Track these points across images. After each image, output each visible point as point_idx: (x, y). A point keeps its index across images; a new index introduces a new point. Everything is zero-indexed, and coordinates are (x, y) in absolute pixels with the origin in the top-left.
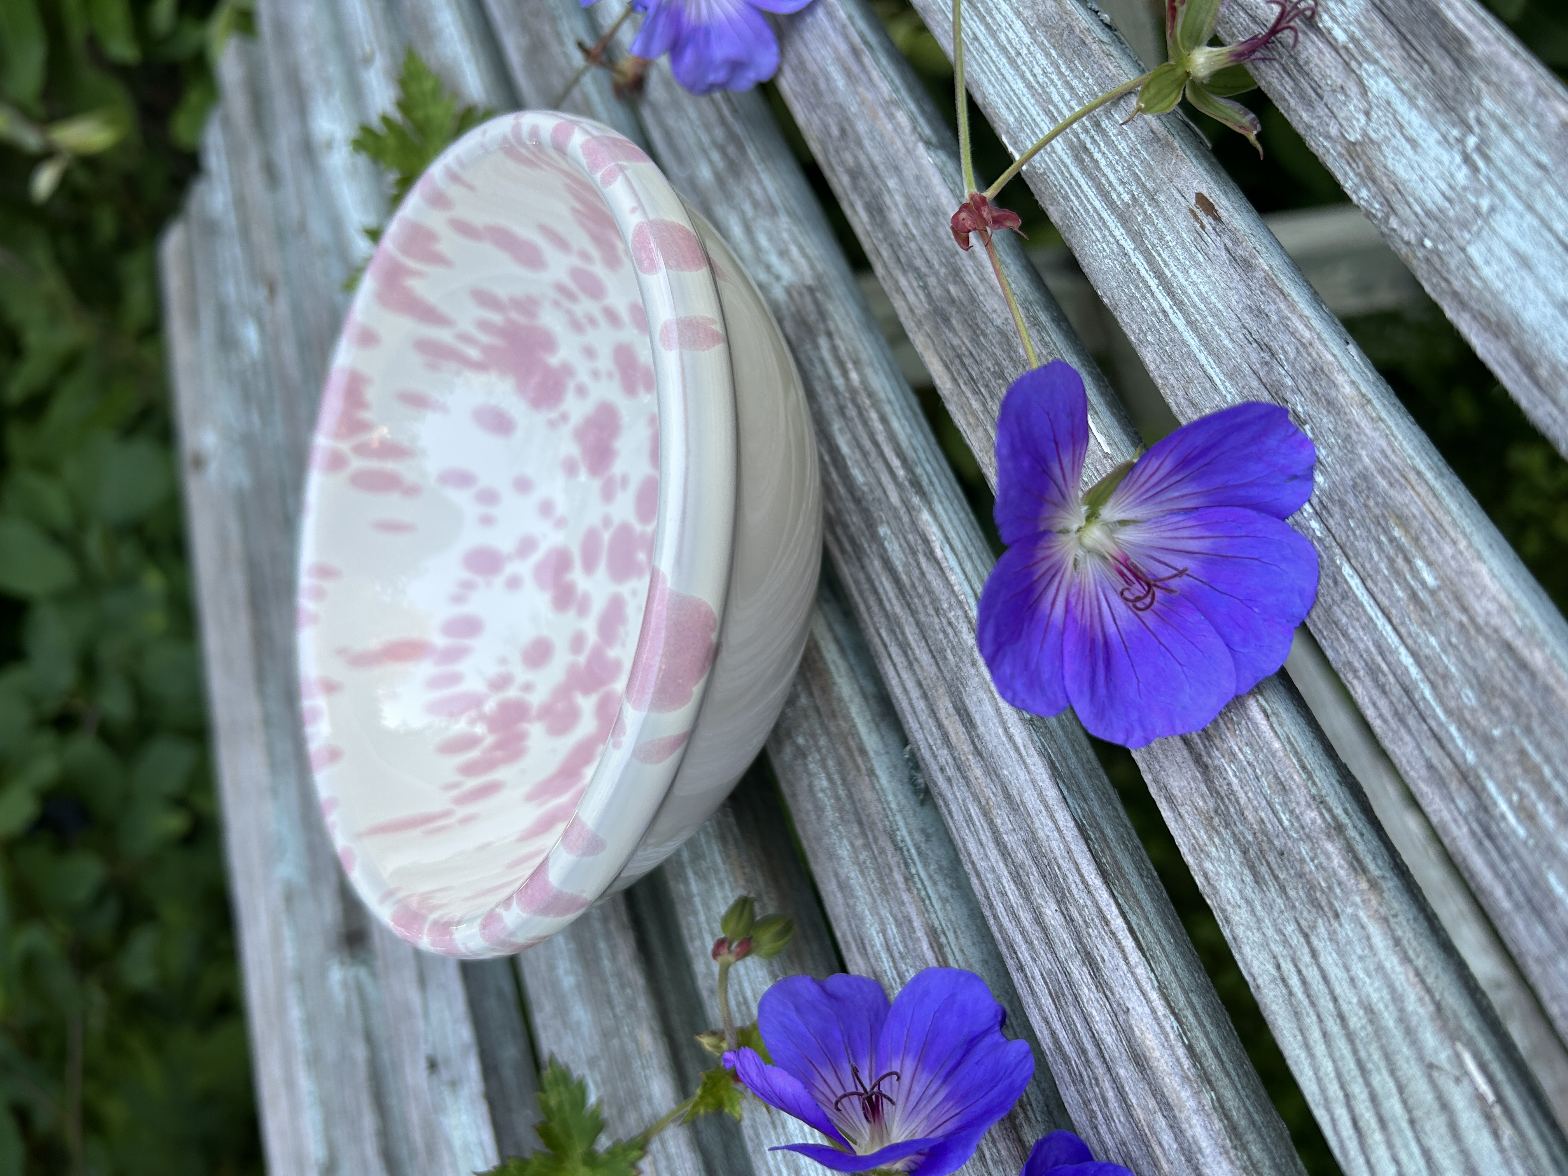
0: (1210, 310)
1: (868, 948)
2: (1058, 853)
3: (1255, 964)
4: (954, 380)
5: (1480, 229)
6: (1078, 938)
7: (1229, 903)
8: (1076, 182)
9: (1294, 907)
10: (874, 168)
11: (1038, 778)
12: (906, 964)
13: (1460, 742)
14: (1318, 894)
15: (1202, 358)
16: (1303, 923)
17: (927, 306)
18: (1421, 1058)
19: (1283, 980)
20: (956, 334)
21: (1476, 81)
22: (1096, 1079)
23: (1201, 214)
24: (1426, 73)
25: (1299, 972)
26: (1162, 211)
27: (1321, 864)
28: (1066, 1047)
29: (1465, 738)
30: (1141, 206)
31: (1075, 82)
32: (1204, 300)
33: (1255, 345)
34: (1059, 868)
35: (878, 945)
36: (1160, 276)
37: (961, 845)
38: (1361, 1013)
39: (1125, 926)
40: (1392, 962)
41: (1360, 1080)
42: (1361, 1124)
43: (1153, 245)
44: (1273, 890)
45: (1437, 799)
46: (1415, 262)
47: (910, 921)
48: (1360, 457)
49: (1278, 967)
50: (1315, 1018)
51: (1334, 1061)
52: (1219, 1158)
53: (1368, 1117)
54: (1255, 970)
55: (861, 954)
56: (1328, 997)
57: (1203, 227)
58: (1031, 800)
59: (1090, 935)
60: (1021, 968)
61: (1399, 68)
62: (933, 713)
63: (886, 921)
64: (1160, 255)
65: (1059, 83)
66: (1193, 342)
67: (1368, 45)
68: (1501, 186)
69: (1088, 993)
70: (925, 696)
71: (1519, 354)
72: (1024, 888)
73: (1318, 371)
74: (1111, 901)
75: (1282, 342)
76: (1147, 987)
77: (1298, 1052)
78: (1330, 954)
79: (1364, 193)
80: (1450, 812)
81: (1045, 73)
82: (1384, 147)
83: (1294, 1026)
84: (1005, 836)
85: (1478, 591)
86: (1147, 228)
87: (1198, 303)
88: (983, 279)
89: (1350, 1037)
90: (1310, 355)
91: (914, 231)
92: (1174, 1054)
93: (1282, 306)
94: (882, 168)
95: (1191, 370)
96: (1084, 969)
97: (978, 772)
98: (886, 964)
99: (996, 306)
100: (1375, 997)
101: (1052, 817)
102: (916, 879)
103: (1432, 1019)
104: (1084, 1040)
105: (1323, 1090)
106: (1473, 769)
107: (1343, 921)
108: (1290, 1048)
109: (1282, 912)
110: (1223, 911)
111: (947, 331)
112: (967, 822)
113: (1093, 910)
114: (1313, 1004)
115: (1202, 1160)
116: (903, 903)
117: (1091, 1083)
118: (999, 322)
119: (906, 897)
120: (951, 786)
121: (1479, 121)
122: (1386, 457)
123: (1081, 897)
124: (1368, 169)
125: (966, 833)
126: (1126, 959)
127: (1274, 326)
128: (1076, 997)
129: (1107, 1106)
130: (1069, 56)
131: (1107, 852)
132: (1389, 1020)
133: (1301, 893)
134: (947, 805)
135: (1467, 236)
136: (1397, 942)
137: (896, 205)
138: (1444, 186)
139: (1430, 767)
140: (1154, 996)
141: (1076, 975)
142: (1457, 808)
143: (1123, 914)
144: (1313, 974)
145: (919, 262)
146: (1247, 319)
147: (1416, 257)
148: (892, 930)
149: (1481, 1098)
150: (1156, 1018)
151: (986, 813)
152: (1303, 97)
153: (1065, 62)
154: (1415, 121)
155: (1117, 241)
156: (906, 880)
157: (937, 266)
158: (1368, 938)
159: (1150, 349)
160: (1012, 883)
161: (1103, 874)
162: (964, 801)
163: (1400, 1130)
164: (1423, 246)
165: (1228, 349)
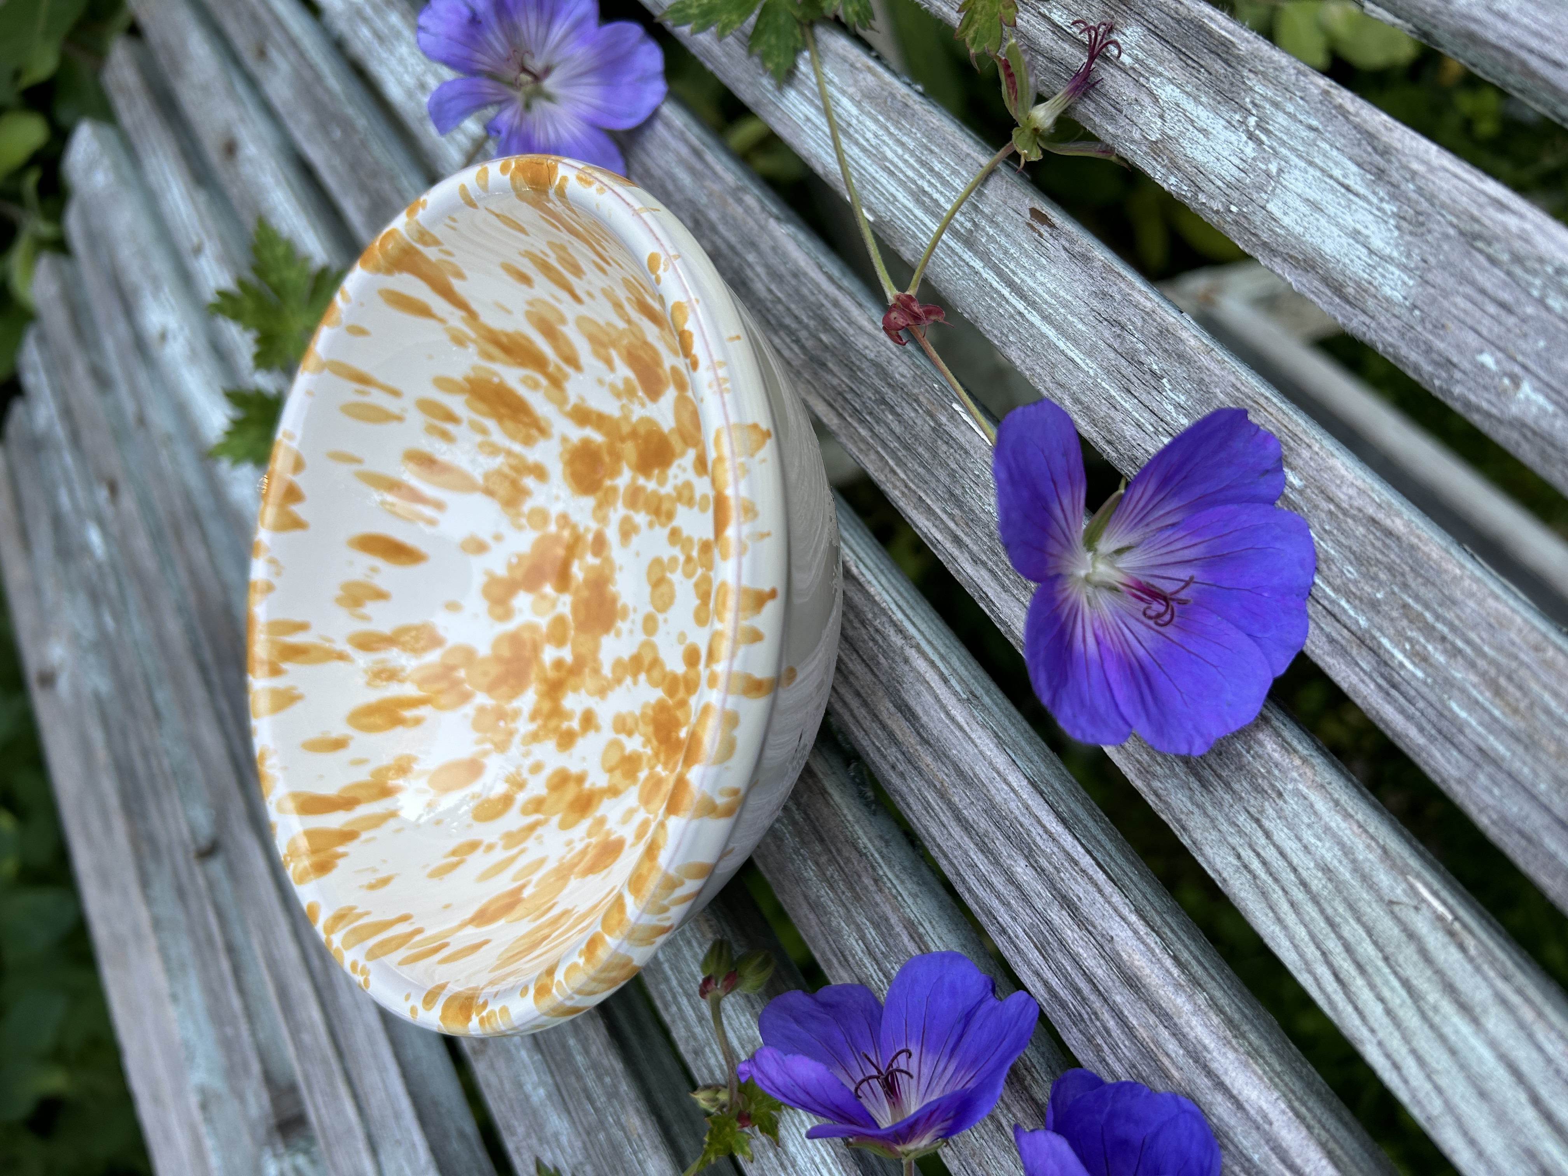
0: (1061, 302)
1: (850, 959)
2: (1017, 812)
3: (1218, 860)
4: (840, 415)
5: (1274, 188)
6: (1052, 886)
7: (1182, 812)
8: (921, 221)
9: (1241, 798)
10: (732, 248)
11: (985, 749)
12: (890, 962)
13: (1351, 612)
14: (1260, 781)
15: (1061, 344)
16: (1252, 810)
17: (802, 356)
18: (1380, 899)
19: (1246, 867)
20: (834, 375)
21: (1246, 73)
22: (1095, 1014)
23: (1036, 225)
24: (1204, 76)
25: (1258, 855)
26: (1002, 230)
27: (1256, 753)
28: (1061, 993)
29: (1355, 608)
30: (983, 230)
31: (905, 139)
32: (1053, 295)
33: (1105, 323)
34: (1021, 825)
35: (860, 953)
36: (1010, 284)
37: (924, 832)
38: (1320, 874)
39: (1093, 862)
40: (1336, 821)
41: (1333, 935)
42: (1342, 976)
43: (1000, 260)
44: (1219, 789)
45: (1343, 667)
46: (1227, 227)
47: (887, 920)
48: (1215, 394)
49: (1239, 857)
50: (1280, 892)
51: (1306, 926)
52: (1223, 1050)
53: (1346, 966)
54: (1219, 865)
55: (843, 966)
56: (1288, 870)
57: (1041, 235)
58: (982, 771)
59: (1062, 880)
60: (1003, 931)
61: (1181, 76)
62: (876, 717)
63: (863, 927)
64: (1007, 267)
65: (890, 142)
66: (1051, 333)
67: (1151, 62)
68: (1283, 151)
69: (1071, 934)
70: (865, 704)
71: (1326, 280)
72: (992, 854)
73: (1164, 332)
74: (1076, 842)
75: (1127, 315)
76: (1126, 911)
77: (1272, 928)
78: (1282, 830)
79: (1172, 180)
80: (1356, 674)
81: (876, 136)
82: (1181, 140)
83: (1264, 905)
84: (965, 811)
85: (1338, 482)
86: (991, 247)
87: (1049, 299)
88: (851, 322)
89: (1315, 900)
90: (1154, 320)
91: (779, 295)
92: (1162, 966)
93: (1123, 285)
94: (739, 247)
95: (1053, 357)
96: (1064, 912)
97: (929, 760)
98: (871, 968)
99: (867, 343)
100: (1328, 856)
101: (1006, 781)
102: (885, 879)
103: (1382, 861)
104: (1077, 980)
105: (1302, 955)
106: (1368, 631)
107: (1287, 797)
108: (1264, 927)
109: (1232, 806)
110: (1179, 821)
111: (825, 374)
112: (926, 809)
113: (1061, 855)
114: (1276, 880)
115: (1209, 1056)
116: (877, 904)
117: (1091, 1019)
118: (872, 356)
119: (878, 898)
120: (905, 779)
121: (1255, 105)
122: (1238, 390)
123: (1048, 847)
124: (1171, 160)
125: (927, 820)
126: (1100, 891)
127: (1119, 304)
128: (1061, 942)
129: (1110, 1036)
130: (895, 118)
131: (1062, 803)
132: (1345, 873)
133: (1245, 784)
134: (904, 799)
135: (1265, 196)
136: (1337, 803)
137: (758, 275)
138: (1237, 162)
139: (1332, 641)
140: (1133, 918)
141: (1057, 921)
142: (1362, 669)
143: (1089, 852)
144: (1270, 853)
145: (788, 321)
146: (1095, 303)
147: (1226, 222)
148: (871, 933)
149: (1440, 918)
150: (1140, 938)
151: (943, 795)
152: (1105, 114)
153: (893, 124)
154: (1203, 115)
155: (967, 264)
156: (876, 881)
157: (806, 320)
158: (1312, 806)
159: (1013, 348)
160: (979, 854)
161: (1063, 821)
162: (919, 790)
163: (1378, 970)
164: (1231, 212)
165: (1082, 332)
